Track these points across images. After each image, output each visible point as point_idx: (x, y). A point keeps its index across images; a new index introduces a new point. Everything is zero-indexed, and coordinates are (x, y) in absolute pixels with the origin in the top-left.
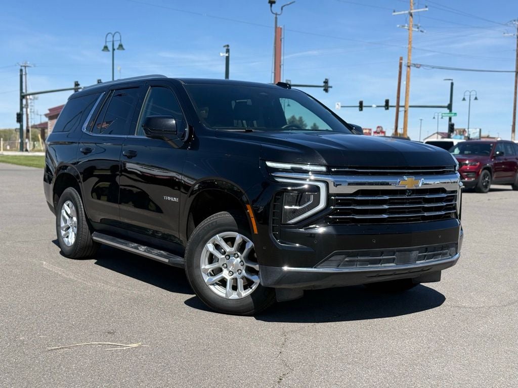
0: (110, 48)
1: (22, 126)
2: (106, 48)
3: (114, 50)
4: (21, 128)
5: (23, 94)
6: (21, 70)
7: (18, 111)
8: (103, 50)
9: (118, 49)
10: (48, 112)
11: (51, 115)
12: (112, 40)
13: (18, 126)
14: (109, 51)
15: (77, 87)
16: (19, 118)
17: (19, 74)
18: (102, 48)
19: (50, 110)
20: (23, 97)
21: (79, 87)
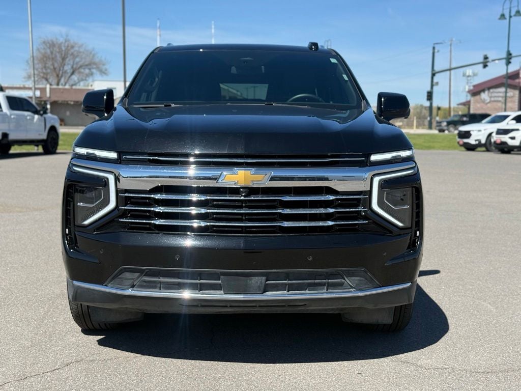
0: (507, 16)
1: (431, 104)
2: (503, 16)
3: (510, 17)
4: (431, 107)
5: (434, 72)
6: (434, 48)
7: (429, 89)
8: (500, 19)
9: (515, 15)
10: (472, 88)
11: (474, 91)
12: (509, 6)
13: (427, 104)
14: (505, 19)
15: (485, 61)
16: (430, 96)
17: (431, 52)
18: (499, 16)
19: (474, 86)
20: (433, 75)
21: (488, 60)
